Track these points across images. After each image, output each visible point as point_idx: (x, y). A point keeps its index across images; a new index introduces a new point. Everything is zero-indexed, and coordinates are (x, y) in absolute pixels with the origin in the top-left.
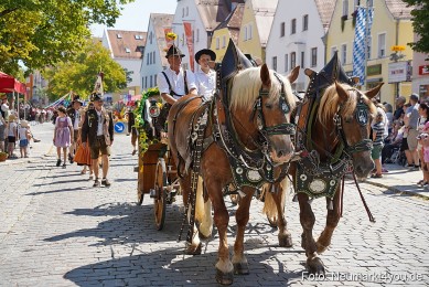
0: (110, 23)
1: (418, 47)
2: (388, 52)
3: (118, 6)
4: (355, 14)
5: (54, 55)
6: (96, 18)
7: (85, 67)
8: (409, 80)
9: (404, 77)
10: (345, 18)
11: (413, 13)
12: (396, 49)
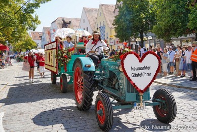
0: (34, 30)
1: (116, 36)
2: (109, 38)
3: (36, 25)
4: (100, 28)
5: (17, 40)
6: (30, 28)
7: (24, 42)
8: (114, 45)
9: (113, 44)
10: (98, 28)
11: (115, 28)
12: (111, 37)
